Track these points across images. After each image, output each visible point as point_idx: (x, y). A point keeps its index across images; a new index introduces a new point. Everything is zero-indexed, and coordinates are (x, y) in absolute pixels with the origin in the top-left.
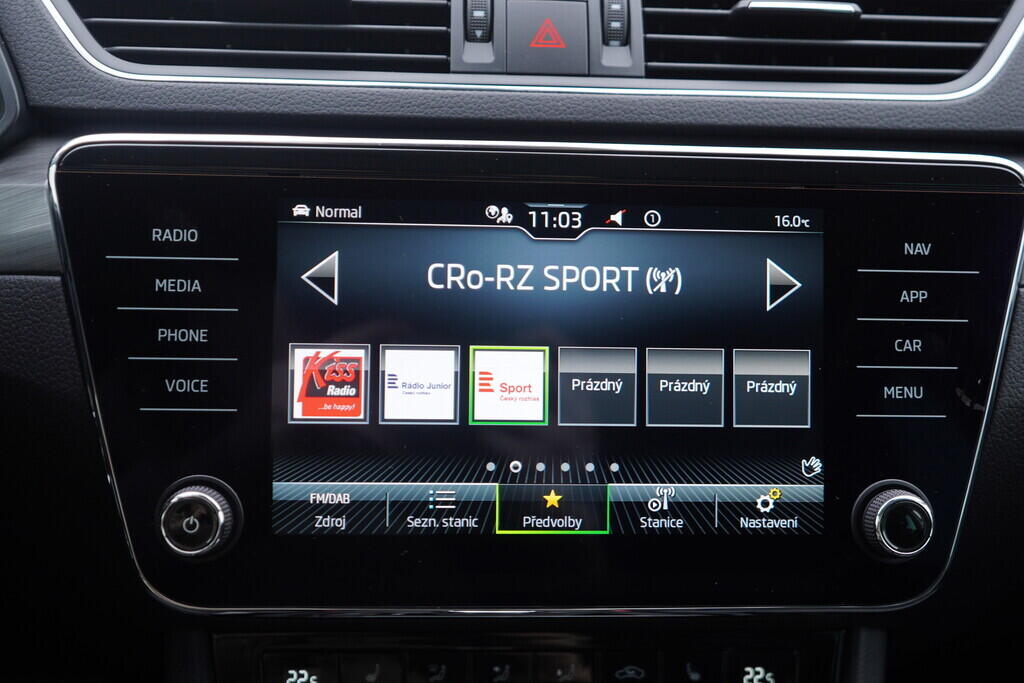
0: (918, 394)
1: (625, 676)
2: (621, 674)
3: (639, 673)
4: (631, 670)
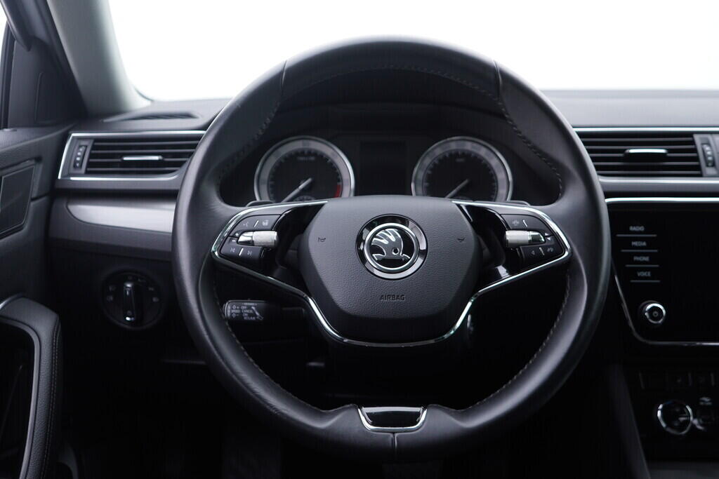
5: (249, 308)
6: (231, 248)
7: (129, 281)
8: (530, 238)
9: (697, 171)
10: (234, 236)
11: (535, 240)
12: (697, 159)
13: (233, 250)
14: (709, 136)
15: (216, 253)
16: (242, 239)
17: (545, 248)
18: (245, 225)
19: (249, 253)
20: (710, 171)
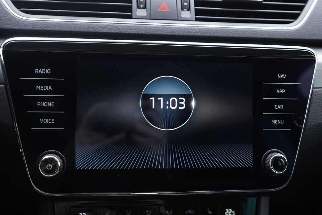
0: (282, 122)
1: (188, 213)
2: (187, 212)
3: (192, 212)
4: (190, 211)
9: (126, 12)
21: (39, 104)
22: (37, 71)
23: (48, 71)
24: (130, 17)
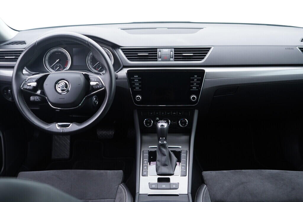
0: (196, 88)
5: (37, 98)
6: (25, 87)
7: (9, 89)
8: (96, 84)
9: (156, 59)
10: (26, 84)
11: (97, 84)
12: (157, 56)
13: (26, 87)
14: (161, 49)
15: (22, 88)
16: (29, 84)
17: (99, 86)
18: (29, 81)
19: (30, 88)
20: (160, 59)
21: (135, 84)
22: (135, 76)
23: (137, 76)
24: (157, 61)
